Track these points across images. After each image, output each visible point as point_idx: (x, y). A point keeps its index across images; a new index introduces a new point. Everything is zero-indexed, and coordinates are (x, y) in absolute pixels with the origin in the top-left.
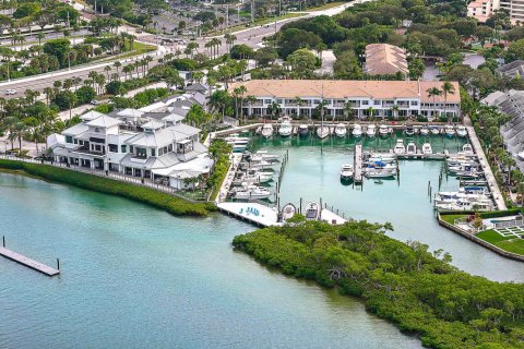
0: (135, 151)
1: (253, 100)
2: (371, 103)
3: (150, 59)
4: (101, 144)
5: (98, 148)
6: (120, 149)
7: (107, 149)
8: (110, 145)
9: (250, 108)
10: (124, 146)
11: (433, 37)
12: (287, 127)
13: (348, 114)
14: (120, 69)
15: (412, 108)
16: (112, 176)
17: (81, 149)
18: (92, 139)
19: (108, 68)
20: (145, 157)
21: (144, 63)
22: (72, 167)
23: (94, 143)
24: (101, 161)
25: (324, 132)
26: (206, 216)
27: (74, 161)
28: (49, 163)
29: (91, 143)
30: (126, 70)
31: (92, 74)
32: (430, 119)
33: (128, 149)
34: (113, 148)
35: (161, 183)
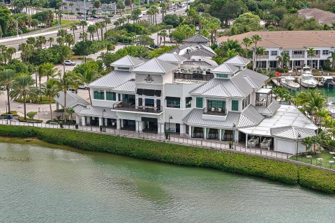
0: (205, 105)
4: (155, 98)
5: (149, 103)
6: (183, 102)
7: (164, 103)
8: (167, 98)
10: (188, 99)
16: (174, 140)
17: (121, 106)
18: (140, 92)
20: (223, 112)
22: (109, 131)
23: (144, 97)
24: (153, 121)
27: (111, 123)
28: (72, 127)
29: (137, 97)
33: (194, 103)
34: (173, 102)
35: (258, 146)
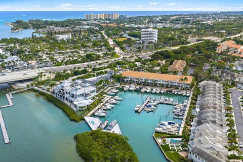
0: (72, 95)
1: (125, 77)
2: (162, 81)
3: (108, 61)
4: (64, 91)
6: (68, 93)
8: (66, 92)
9: (125, 80)
11: (197, 59)
12: (133, 87)
13: (154, 84)
14: (98, 64)
15: (174, 84)
17: (59, 92)
19: (94, 64)
20: (74, 97)
21: (107, 62)
23: (62, 91)
24: (63, 96)
25: (143, 90)
26: (78, 122)
30: (99, 64)
31: (88, 65)
32: (180, 88)
33: (70, 94)
